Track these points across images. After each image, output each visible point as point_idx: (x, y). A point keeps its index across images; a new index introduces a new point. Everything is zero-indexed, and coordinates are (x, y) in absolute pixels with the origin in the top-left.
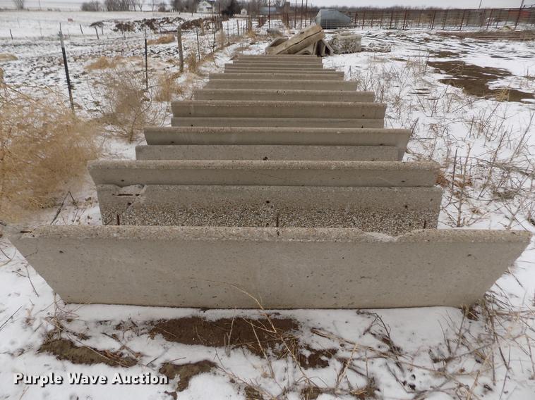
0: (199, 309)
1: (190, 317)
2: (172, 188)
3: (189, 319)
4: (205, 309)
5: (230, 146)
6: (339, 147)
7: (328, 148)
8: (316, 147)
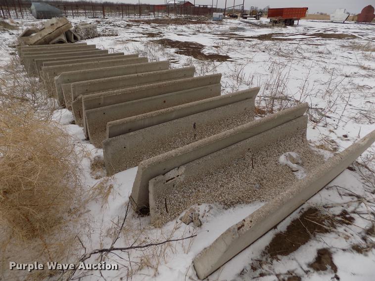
0: (273, 229)
1: (275, 236)
2: (200, 161)
3: (275, 237)
4: (275, 227)
5: (172, 121)
6: (230, 106)
7: (225, 107)
8: (220, 108)
